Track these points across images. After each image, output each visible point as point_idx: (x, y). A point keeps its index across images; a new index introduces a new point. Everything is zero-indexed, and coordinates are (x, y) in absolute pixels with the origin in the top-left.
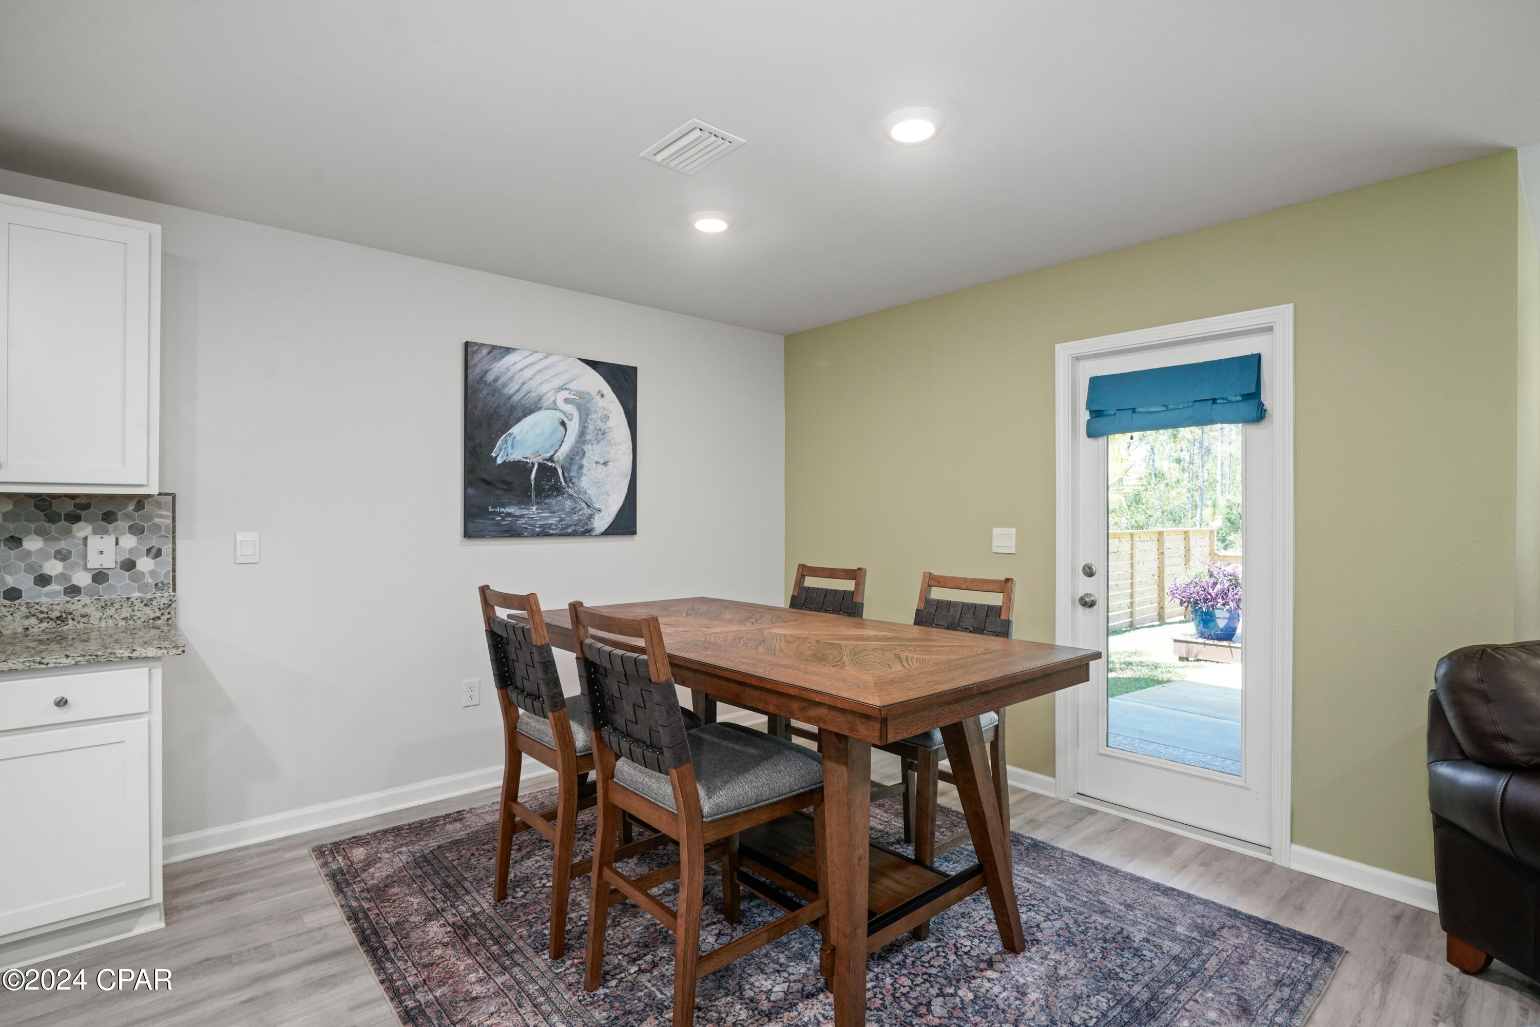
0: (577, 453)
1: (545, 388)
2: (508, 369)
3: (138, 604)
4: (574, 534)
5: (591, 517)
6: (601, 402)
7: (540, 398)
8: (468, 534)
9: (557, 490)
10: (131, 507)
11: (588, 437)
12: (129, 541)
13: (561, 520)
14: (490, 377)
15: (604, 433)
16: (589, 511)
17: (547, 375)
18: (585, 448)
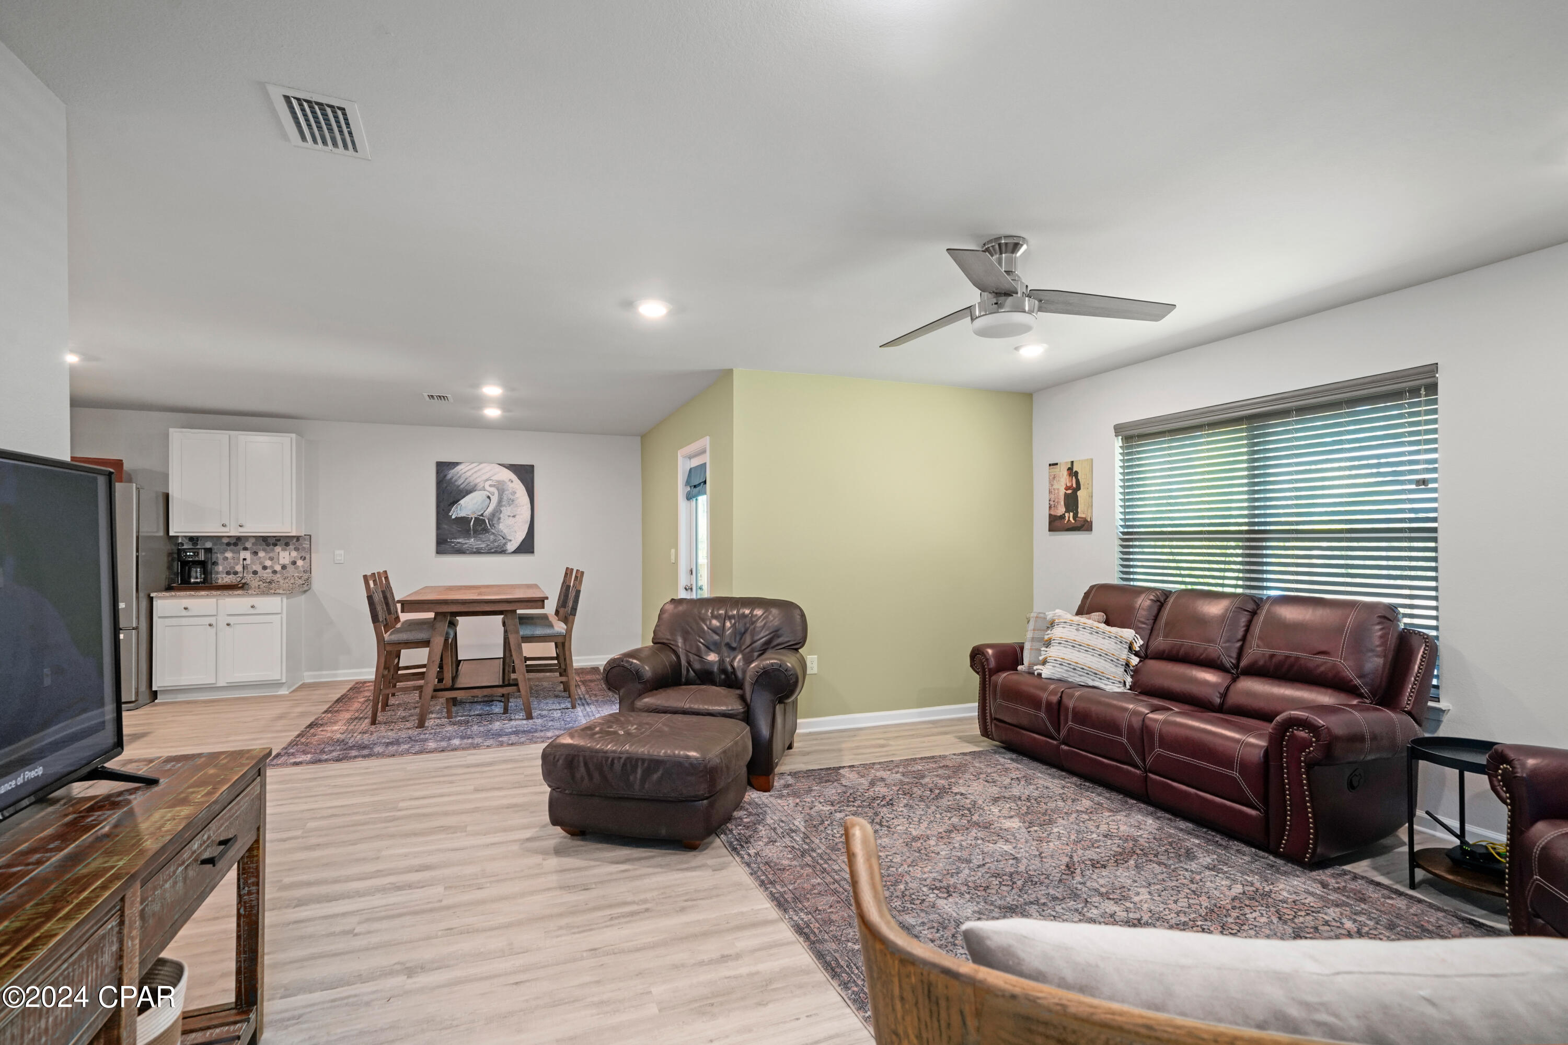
0: (496, 514)
1: (478, 481)
2: (458, 473)
3: (297, 578)
4: (495, 552)
5: (505, 544)
6: (511, 485)
7: (476, 485)
8: (439, 552)
9: (486, 530)
10: (295, 540)
11: (504, 503)
12: (294, 554)
13: (488, 545)
14: (449, 477)
15: (513, 501)
16: (504, 541)
17: (479, 474)
18: (502, 509)
